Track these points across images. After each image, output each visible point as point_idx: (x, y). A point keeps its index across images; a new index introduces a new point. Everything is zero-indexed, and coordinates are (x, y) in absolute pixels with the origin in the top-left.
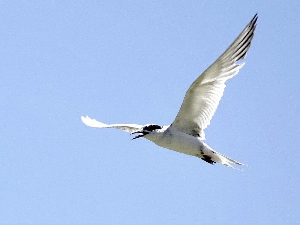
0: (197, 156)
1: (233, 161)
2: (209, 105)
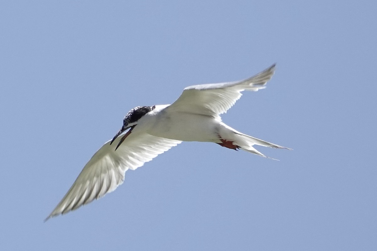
0: (212, 141)
1: (269, 144)
2: (223, 98)
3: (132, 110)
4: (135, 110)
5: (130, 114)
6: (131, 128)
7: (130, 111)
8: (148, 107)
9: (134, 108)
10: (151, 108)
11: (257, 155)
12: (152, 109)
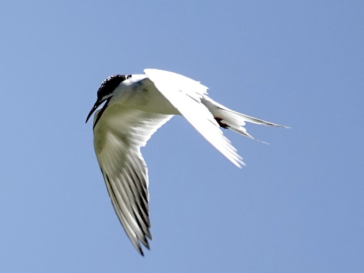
3: (105, 80)
4: (108, 80)
5: (102, 86)
6: (106, 101)
7: (103, 83)
8: (122, 76)
9: (107, 79)
10: (126, 77)
11: (245, 136)
12: (128, 78)
